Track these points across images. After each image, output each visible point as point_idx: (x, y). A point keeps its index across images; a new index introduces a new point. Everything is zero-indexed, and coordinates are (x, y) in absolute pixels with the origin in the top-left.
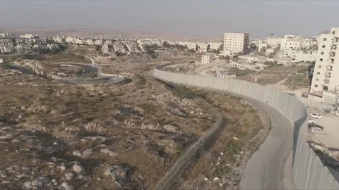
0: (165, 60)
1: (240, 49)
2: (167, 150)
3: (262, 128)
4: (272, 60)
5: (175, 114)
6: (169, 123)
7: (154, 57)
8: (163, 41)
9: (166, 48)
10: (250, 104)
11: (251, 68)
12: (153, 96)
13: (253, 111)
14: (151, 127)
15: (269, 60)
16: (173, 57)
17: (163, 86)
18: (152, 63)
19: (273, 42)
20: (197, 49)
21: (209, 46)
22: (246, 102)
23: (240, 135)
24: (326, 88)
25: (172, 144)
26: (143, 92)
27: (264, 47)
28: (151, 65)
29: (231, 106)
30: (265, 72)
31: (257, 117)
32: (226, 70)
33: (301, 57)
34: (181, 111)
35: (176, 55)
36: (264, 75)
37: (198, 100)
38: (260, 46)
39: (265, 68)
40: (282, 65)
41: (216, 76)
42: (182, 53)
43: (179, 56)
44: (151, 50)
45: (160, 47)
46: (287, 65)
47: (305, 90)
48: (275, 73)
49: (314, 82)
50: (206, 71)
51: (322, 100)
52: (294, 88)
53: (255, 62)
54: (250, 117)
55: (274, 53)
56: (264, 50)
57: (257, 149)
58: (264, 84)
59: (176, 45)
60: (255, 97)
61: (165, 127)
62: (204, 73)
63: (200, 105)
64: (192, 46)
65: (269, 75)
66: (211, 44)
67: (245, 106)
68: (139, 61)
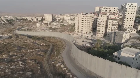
0: (18, 26)
1: (51, 20)
2: (41, 54)
3: (64, 45)
4: (62, 24)
5: (37, 46)
6: (36, 48)
7: (13, 25)
8: (15, 17)
9: (17, 21)
10: (59, 39)
11: (56, 27)
12: (25, 41)
13: (60, 41)
14: (31, 50)
15: (61, 24)
16: (22, 24)
17: (26, 37)
18: (12, 28)
19: (62, 17)
20: (32, 20)
21: (37, 18)
22: (57, 39)
23: (58, 48)
24: (78, 32)
25: (42, 53)
26: (20, 41)
27: (59, 19)
28: (12, 29)
29: (53, 41)
30: (61, 28)
31: (62, 43)
32: (48, 28)
33: (71, 22)
34: (38, 45)
35: (23, 23)
36: (61, 29)
37: (41, 40)
38: (58, 19)
39: (61, 27)
40: (66, 25)
41: (44, 31)
42: (26, 22)
43: (25, 24)
44: (10, 22)
45: (14, 20)
46: (67, 25)
47: (73, 33)
48: (64, 28)
49: (75, 30)
50: (40, 30)
51: (78, 35)
52: (70, 33)
53: (57, 25)
54: (60, 43)
55: (63, 21)
56: (59, 20)
57: (64, 49)
58: (61, 32)
59: (22, 19)
60: (60, 37)
61: (36, 50)
62: (39, 30)
63: (43, 42)
64: (29, 19)
65: (63, 29)
66: (38, 17)
67: (58, 40)
68: (5, 27)
